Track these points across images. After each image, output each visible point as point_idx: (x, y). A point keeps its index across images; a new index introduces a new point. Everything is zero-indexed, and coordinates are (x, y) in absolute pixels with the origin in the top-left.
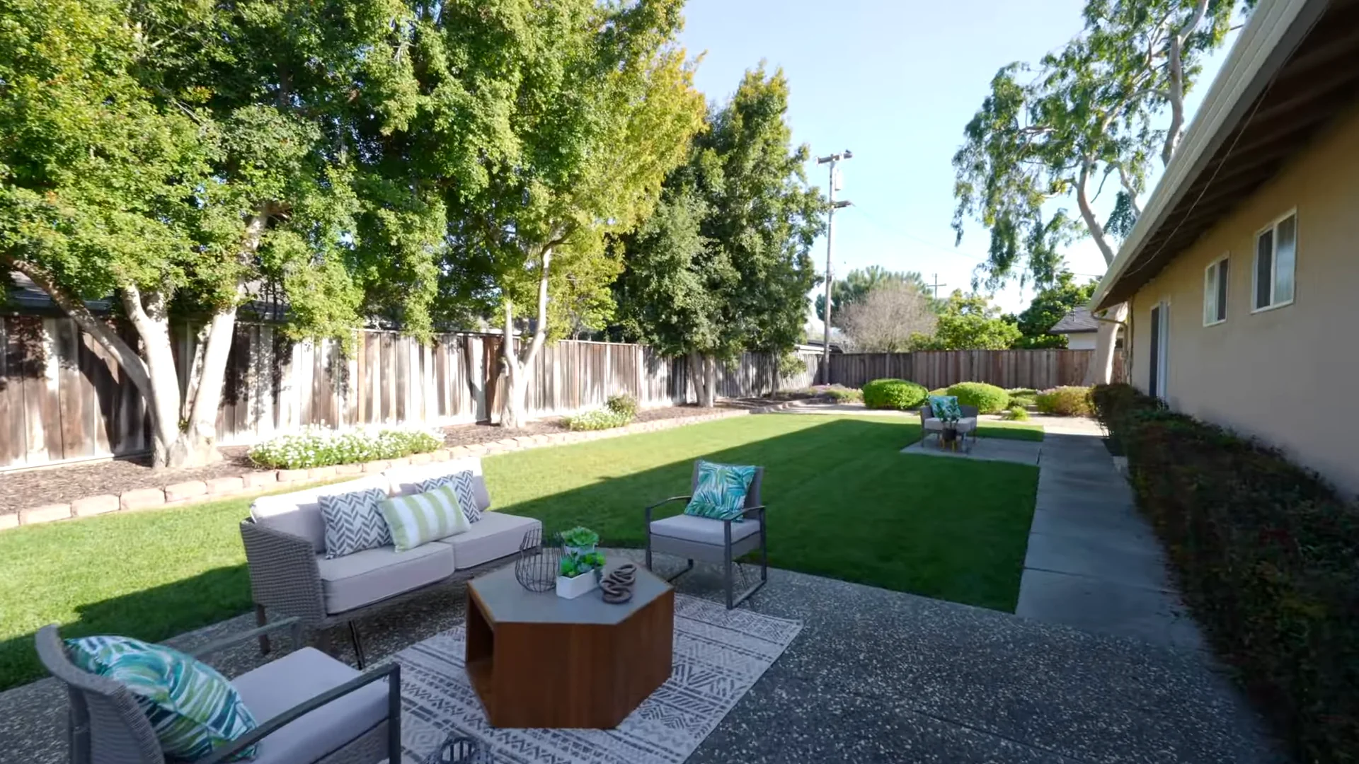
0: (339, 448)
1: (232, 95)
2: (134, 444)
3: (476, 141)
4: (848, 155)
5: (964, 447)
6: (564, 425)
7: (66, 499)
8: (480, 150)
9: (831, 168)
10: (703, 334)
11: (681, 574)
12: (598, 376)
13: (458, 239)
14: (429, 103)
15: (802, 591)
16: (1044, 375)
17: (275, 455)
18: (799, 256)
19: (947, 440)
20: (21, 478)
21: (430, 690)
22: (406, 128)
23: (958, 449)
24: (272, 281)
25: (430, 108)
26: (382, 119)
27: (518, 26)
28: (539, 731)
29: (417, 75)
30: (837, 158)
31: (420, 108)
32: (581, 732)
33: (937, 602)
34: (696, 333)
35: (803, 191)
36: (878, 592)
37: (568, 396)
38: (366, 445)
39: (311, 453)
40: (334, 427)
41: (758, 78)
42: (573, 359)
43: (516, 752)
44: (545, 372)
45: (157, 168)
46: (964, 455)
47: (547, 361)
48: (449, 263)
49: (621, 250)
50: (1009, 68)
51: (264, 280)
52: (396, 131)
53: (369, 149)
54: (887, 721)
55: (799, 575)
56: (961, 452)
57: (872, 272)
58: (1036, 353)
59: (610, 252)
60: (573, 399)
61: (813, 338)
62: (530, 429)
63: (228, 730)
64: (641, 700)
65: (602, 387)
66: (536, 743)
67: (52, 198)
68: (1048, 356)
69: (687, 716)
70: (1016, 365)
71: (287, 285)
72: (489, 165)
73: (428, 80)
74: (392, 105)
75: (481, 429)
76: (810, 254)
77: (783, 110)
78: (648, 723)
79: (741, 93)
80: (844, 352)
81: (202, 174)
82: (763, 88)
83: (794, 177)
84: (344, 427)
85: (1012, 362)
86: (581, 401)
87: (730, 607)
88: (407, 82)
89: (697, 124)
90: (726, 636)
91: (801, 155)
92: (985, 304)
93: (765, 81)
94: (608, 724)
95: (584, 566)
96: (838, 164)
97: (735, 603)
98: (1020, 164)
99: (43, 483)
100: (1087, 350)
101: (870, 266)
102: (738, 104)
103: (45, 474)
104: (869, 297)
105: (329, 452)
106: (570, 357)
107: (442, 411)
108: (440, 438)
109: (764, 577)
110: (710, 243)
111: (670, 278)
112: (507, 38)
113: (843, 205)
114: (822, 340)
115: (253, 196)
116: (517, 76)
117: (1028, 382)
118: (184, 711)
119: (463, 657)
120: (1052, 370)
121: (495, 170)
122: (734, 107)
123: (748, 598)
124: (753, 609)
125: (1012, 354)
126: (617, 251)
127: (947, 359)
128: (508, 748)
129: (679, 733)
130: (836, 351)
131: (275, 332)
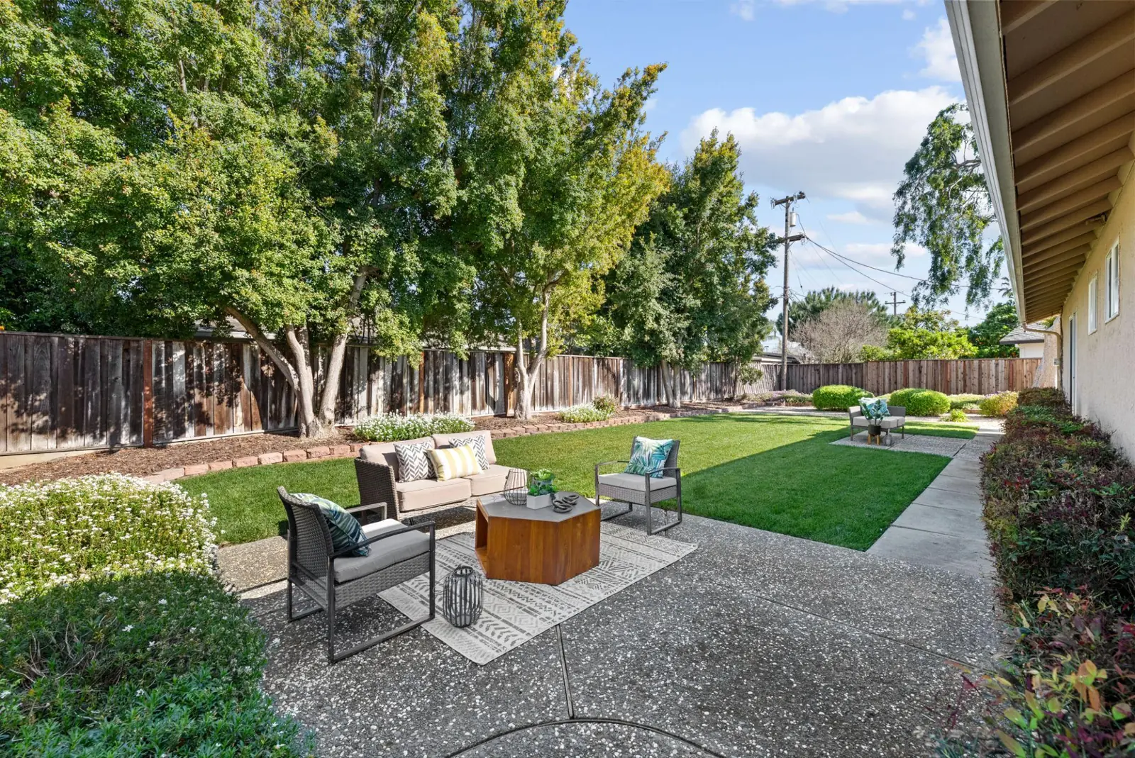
0: (407, 429)
1: (347, 201)
2: (289, 423)
3: (495, 219)
4: (802, 196)
5: (888, 441)
6: (561, 419)
7: (255, 454)
8: (497, 224)
9: (787, 208)
10: (670, 350)
11: (622, 514)
12: (587, 383)
13: (486, 283)
14: (464, 194)
15: (705, 528)
16: (993, 381)
17: (368, 432)
18: (755, 284)
19: (872, 435)
20: (232, 441)
21: (454, 559)
22: (450, 213)
23: (882, 441)
24: (367, 317)
25: (465, 199)
26: (433, 209)
27: (523, 137)
28: (513, 583)
29: (457, 177)
30: (792, 199)
31: (459, 198)
32: (537, 585)
33: (805, 541)
34: (665, 349)
35: (754, 232)
36: (761, 533)
37: (565, 398)
38: (424, 427)
39: (390, 431)
40: (404, 414)
41: (712, 145)
42: (568, 369)
43: (499, 590)
44: (547, 379)
45: (307, 251)
46: (887, 448)
47: (549, 371)
48: (479, 301)
49: (602, 286)
50: (949, 110)
51: (363, 316)
52: (444, 216)
53: (427, 225)
54: (734, 599)
55: (707, 520)
56: (886, 445)
57: (827, 293)
58: (985, 363)
59: (594, 289)
60: (568, 398)
61: (769, 351)
62: (535, 420)
63: (357, 539)
64: (577, 575)
65: (591, 392)
66: (510, 587)
67: (255, 274)
68: (997, 365)
69: (603, 585)
70: (964, 373)
71: (377, 321)
72: (503, 233)
73: (463, 179)
74: (441, 199)
75: (500, 420)
76: (765, 281)
77: (733, 168)
78: (578, 585)
79: (698, 159)
80: (802, 363)
81: (330, 252)
82: (716, 154)
83: (746, 222)
84: (410, 416)
85: (961, 370)
86: (575, 402)
87: (650, 534)
88: (450, 183)
89: (660, 188)
90: (641, 549)
91: (751, 202)
92: (942, 319)
93: (717, 146)
94: (553, 584)
95: (544, 491)
96: (792, 205)
97: (653, 531)
98: (963, 193)
99: (242, 444)
100: (1037, 359)
101: (826, 288)
102: (695, 166)
103: (243, 440)
104: (824, 316)
105: (400, 430)
106: (566, 368)
107: (474, 406)
108: (472, 423)
109: (680, 519)
110: (675, 279)
111: (643, 307)
112: (517, 145)
113: (799, 238)
114: (781, 352)
115: (358, 264)
116: (522, 171)
117: (976, 388)
118: (340, 526)
119: (474, 546)
120: (1002, 376)
121: (508, 236)
122: (692, 170)
123: (665, 530)
124: (667, 536)
125: (961, 364)
126: (599, 288)
127: (896, 368)
128: (495, 588)
129: (594, 591)
130: (793, 363)
131: (370, 351)
